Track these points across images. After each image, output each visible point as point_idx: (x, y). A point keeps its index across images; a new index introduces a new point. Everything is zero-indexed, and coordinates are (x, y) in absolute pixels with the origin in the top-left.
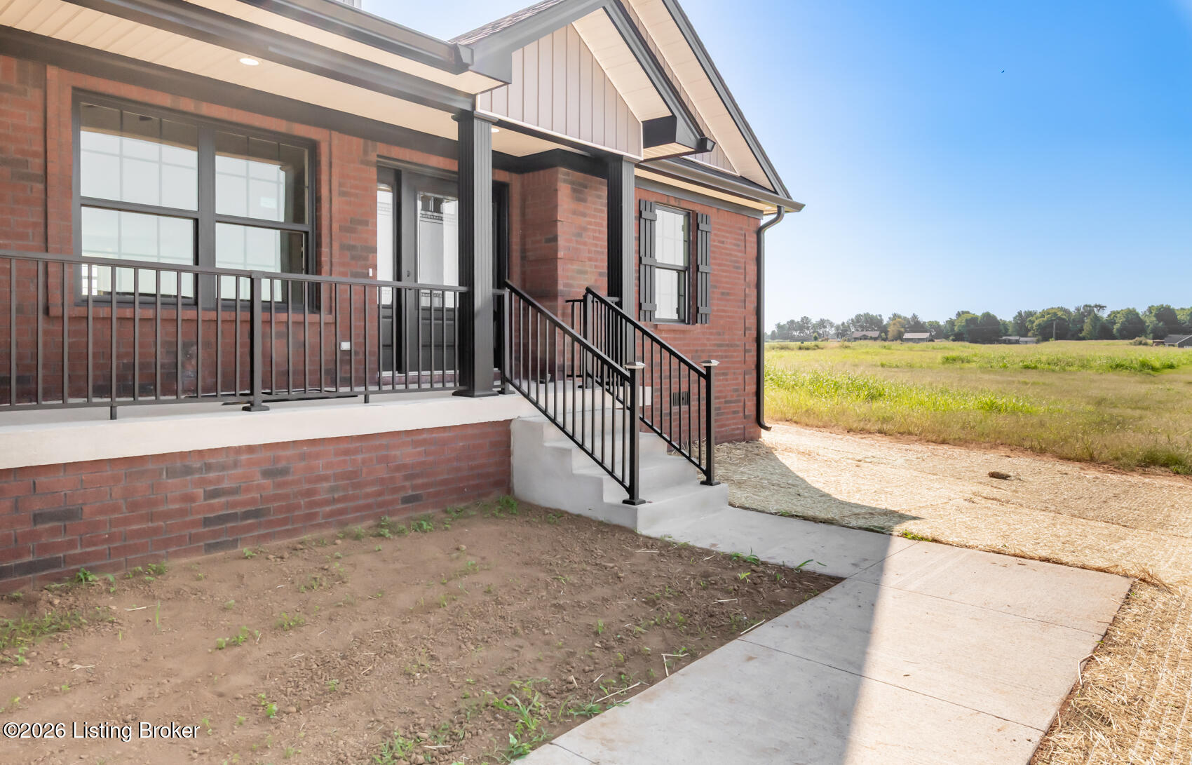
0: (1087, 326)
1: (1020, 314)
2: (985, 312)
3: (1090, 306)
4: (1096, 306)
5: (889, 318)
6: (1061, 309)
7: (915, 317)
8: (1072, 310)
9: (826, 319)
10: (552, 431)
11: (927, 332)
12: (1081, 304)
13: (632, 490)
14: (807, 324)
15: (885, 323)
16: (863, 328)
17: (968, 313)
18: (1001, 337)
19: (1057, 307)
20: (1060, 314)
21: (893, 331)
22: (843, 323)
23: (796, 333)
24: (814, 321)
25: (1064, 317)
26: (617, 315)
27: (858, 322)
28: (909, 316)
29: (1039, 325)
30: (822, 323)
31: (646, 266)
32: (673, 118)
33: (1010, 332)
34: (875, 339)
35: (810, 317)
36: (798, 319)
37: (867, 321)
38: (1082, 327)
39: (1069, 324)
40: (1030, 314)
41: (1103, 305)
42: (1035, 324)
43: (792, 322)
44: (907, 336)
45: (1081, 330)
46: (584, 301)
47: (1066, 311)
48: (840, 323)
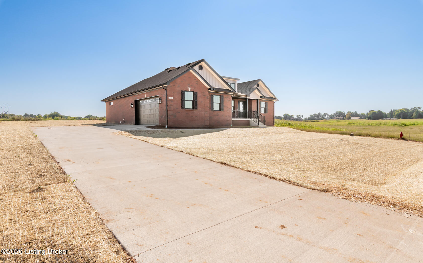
0: (414, 114)
1: (391, 111)
2: (378, 110)
3: (416, 108)
4: (418, 108)
5: (347, 113)
6: (405, 109)
7: (356, 112)
8: (410, 109)
9: (326, 113)
10: (253, 121)
11: (359, 117)
12: (413, 107)
13: (258, 124)
14: (320, 115)
15: (346, 114)
16: (338, 116)
17: (373, 111)
18: (384, 118)
19: (404, 108)
20: (404, 110)
21: (347, 117)
22: (332, 114)
23: (316, 118)
24: (322, 114)
25: (406, 111)
26: (257, 113)
27: (337, 114)
28: (354, 112)
29: (397, 114)
30: (325, 115)
31: (260, 108)
32: (262, 96)
33: (388, 117)
34: (342, 119)
35: (321, 113)
36: (317, 113)
37: (339, 114)
38: (413, 114)
39: (408, 114)
40: (395, 111)
41: (421, 107)
42: (396, 114)
43: (315, 114)
44: (352, 118)
45: (412, 115)
46: (255, 111)
47: (408, 110)
48: (331, 114)
